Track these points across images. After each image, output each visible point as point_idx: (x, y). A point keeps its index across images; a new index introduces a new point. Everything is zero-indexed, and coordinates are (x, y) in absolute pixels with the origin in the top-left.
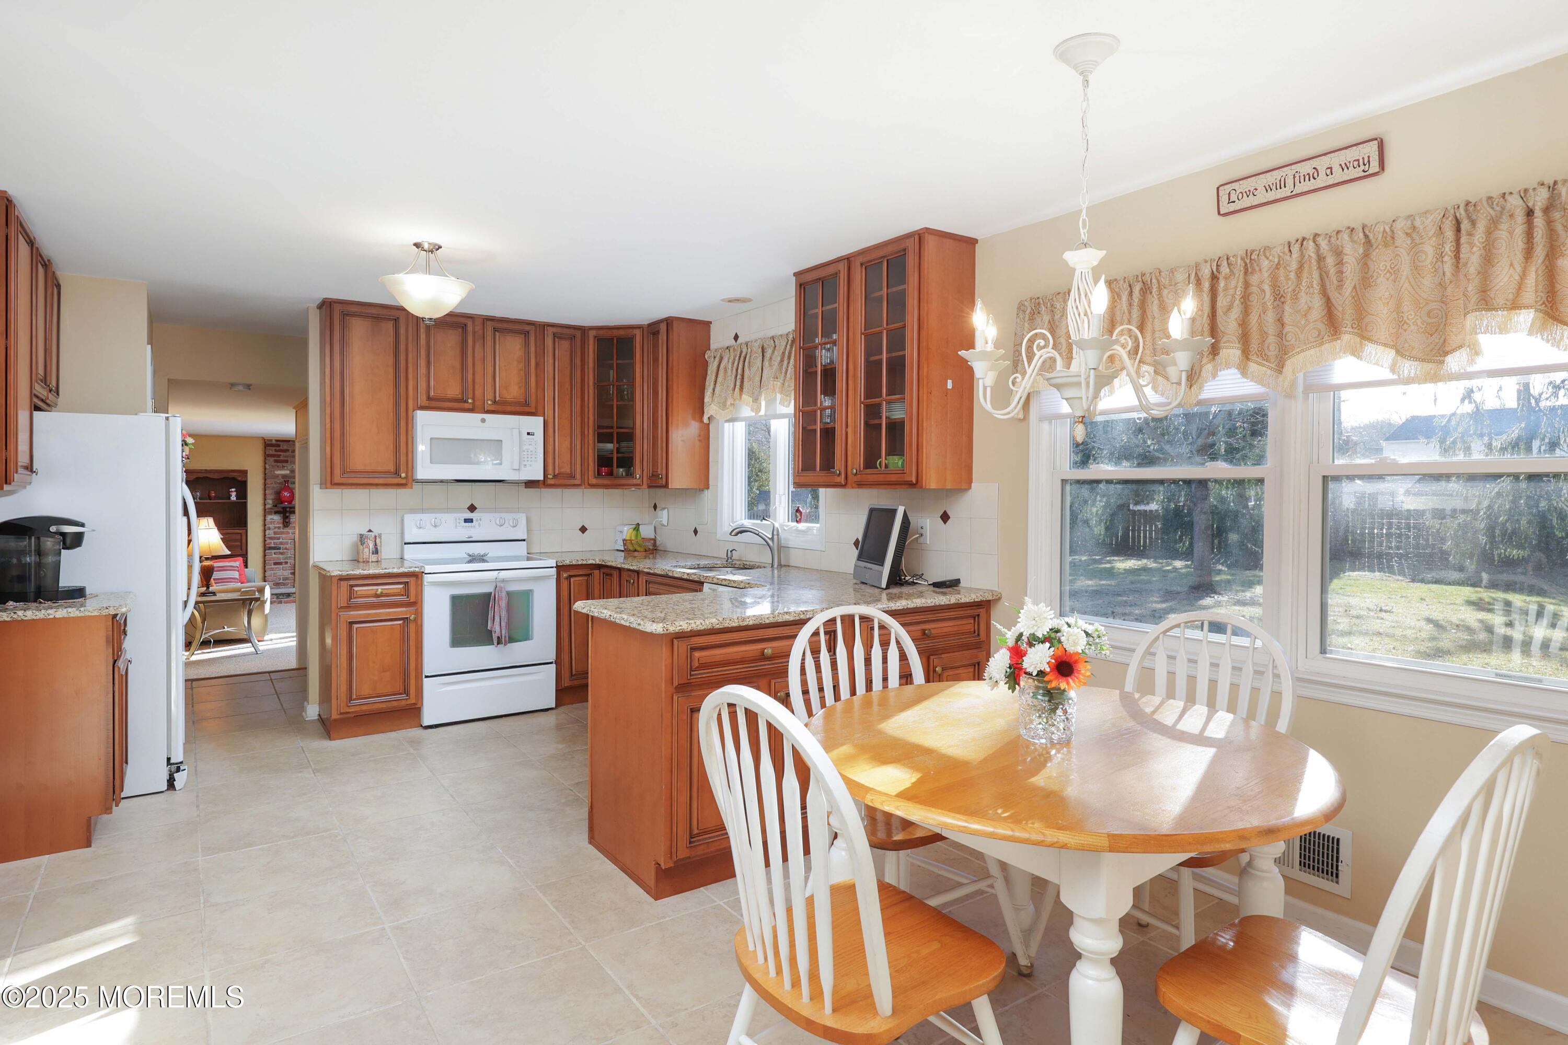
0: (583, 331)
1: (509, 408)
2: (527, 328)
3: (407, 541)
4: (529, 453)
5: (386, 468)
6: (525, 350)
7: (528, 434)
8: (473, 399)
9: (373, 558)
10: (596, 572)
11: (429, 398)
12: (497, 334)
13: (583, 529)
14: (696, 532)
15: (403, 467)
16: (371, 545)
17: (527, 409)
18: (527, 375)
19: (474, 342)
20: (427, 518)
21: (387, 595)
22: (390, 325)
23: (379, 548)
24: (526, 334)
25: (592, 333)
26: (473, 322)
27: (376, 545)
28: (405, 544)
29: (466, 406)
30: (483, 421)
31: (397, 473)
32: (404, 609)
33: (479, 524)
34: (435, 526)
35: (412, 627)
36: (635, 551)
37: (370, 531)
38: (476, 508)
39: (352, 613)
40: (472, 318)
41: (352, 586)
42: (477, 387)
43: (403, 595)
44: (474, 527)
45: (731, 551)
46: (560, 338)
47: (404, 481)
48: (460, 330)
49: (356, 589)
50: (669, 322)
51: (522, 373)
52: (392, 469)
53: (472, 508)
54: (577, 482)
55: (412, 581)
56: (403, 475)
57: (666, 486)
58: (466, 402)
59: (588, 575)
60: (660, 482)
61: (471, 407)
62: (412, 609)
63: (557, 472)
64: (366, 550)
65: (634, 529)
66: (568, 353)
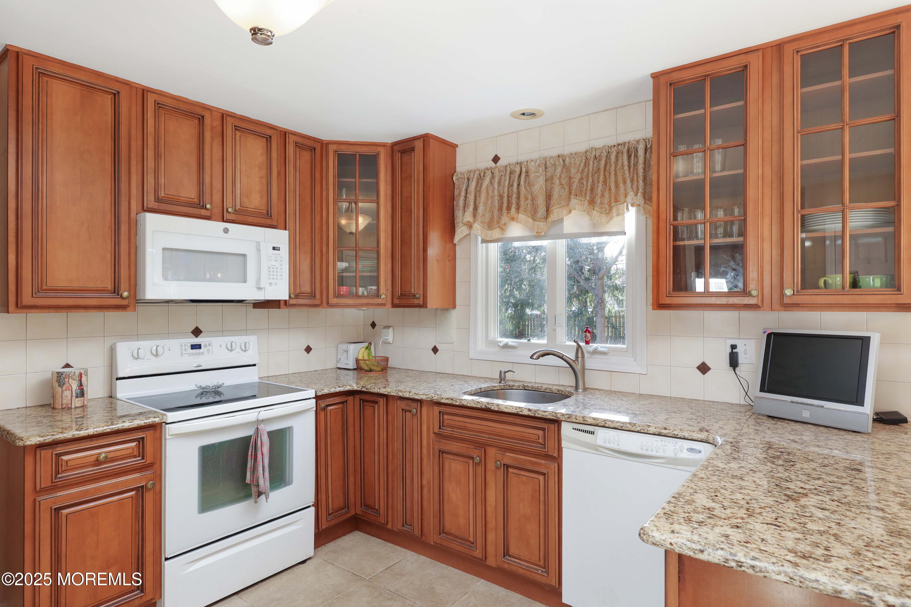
0: (324, 145)
1: (250, 219)
2: (269, 132)
3: (120, 375)
4: (275, 270)
5: (100, 285)
6: (267, 156)
7: (274, 248)
8: (211, 203)
9: (77, 402)
10: (350, 399)
11: (158, 199)
12: (238, 134)
13: (308, 349)
14: (435, 350)
15: (124, 284)
16: (75, 386)
17: (269, 222)
18: (269, 185)
19: (212, 137)
20: (146, 345)
21: (113, 460)
22: (108, 99)
23: (85, 389)
24: (269, 139)
25: (332, 148)
26: (211, 115)
27: (81, 385)
28: (117, 379)
29: (203, 212)
30: (226, 231)
31: (116, 291)
32: (138, 475)
33: (208, 350)
34: (157, 355)
35: (149, 497)
36: (371, 371)
37: (68, 366)
38: (201, 332)
39: (59, 494)
40: (210, 110)
41: (59, 455)
42: (214, 191)
43: (135, 456)
44: (202, 353)
45: (505, 372)
46: (300, 148)
47: (125, 302)
48: (196, 121)
49: (65, 458)
50: (426, 138)
51: (264, 181)
52: (110, 286)
53: (197, 332)
54: (317, 302)
55: (148, 435)
56: (125, 294)
57: (424, 305)
58: (204, 207)
59: (342, 403)
60: (416, 302)
61: (208, 213)
62: (148, 473)
63: (298, 291)
64: (67, 393)
65: (367, 348)
66: (309, 166)
